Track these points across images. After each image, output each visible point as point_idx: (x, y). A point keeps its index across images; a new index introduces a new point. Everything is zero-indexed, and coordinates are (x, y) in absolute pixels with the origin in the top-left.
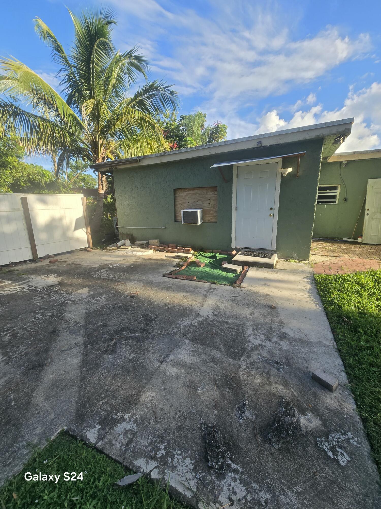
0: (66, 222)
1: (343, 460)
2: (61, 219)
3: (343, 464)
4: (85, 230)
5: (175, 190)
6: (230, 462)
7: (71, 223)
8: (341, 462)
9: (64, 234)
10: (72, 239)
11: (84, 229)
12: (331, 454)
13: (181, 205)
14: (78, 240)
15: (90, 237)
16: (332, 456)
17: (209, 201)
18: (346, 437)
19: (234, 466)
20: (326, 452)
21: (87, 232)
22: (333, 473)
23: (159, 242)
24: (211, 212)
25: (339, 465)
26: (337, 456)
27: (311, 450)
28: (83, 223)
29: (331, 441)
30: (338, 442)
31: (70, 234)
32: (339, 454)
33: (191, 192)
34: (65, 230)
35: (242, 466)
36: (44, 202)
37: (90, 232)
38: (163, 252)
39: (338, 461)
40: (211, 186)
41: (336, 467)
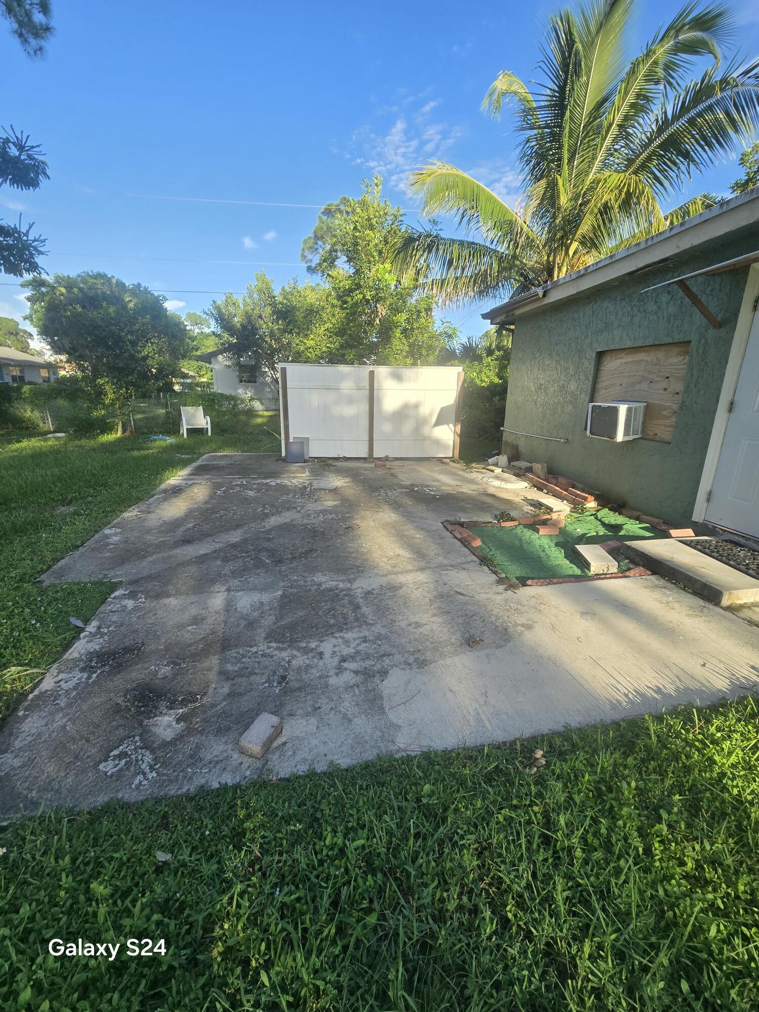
0: (424, 410)
1: (108, 767)
2: (417, 406)
3: (101, 767)
4: (453, 428)
5: (600, 355)
6: (99, 672)
7: (431, 415)
8: (103, 764)
9: (417, 429)
10: (429, 438)
11: (451, 426)
12: (116, 752)
13: (604, 391)
14: (437, 443)
15: (458, 440)
16: (112, 754)
17: (664, 384)
18: (147, 770)
19: (94, 676)
20: (118, 747)
21: (455, 432)
22: (88, 757)
23: (546, 469)
24: (665, 413)
25: (100, 762)
26: (113, 760)
27: (121, 732)
28: (453, 417)
29: (137, 752)
30: (137, 761)
31: (426, 430)
32: (117, 762)
33: (630, 358)
34: (421, 422)
35: (94, 681)
36: (398, 377)
37: (459, 432)
38: (542, 490)
39: (106, 760)
40: (676, 341)
41: (97, 759)
